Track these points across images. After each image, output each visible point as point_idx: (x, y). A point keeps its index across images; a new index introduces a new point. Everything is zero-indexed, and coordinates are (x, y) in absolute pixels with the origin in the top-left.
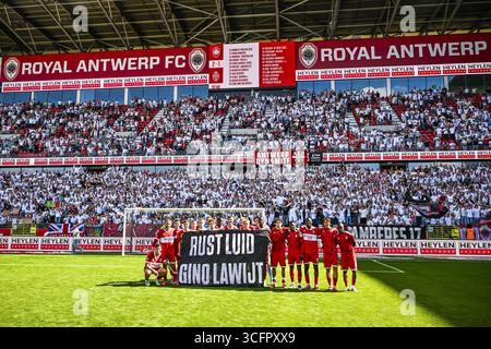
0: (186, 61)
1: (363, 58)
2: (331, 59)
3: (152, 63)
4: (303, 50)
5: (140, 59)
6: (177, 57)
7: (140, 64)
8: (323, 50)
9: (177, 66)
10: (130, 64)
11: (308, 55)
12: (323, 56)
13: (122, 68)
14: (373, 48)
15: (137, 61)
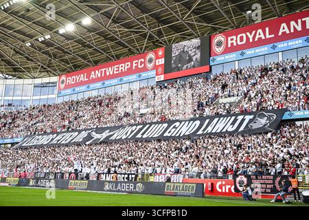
0: (144, 63)
1: (260, 39)
2: (235, 44)
3: (126, 67)
4: (215, 41)
5: (120, 65)
6: (140, 61)
7: (120, 68)
8: (229, 38)
9: (139, 67)
10: (115, 69)
11: (219, 44)
12: (230, 42)
13: (111, 73)
14: (267, 29)
15: (118, 68)
